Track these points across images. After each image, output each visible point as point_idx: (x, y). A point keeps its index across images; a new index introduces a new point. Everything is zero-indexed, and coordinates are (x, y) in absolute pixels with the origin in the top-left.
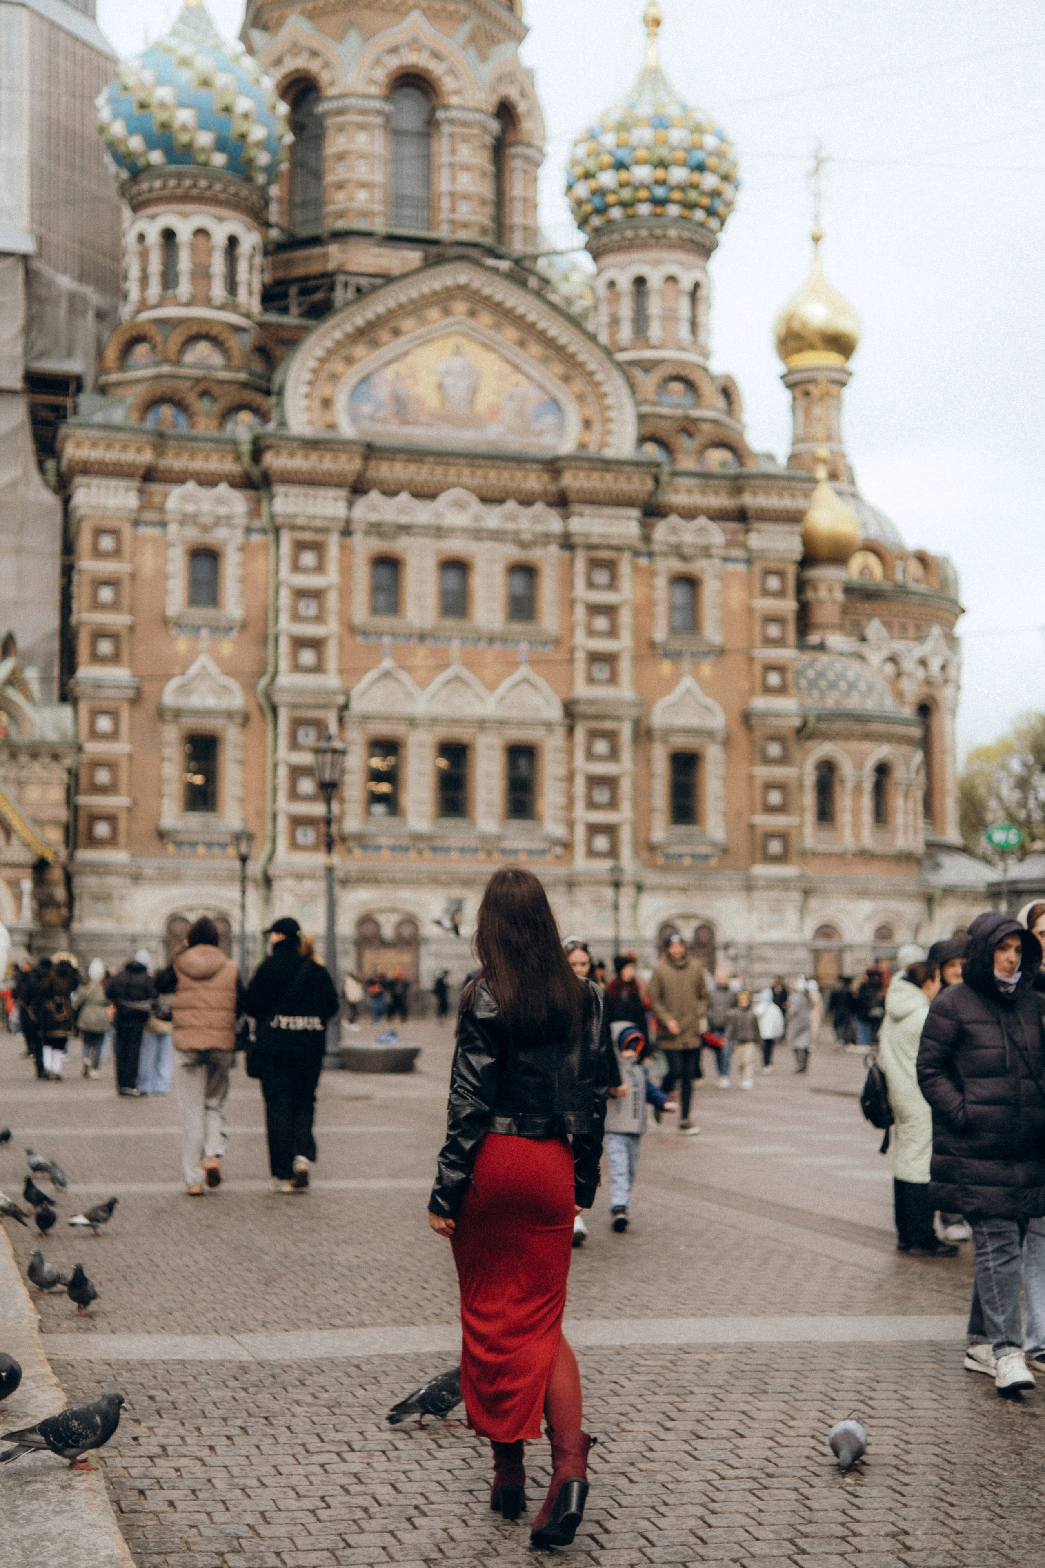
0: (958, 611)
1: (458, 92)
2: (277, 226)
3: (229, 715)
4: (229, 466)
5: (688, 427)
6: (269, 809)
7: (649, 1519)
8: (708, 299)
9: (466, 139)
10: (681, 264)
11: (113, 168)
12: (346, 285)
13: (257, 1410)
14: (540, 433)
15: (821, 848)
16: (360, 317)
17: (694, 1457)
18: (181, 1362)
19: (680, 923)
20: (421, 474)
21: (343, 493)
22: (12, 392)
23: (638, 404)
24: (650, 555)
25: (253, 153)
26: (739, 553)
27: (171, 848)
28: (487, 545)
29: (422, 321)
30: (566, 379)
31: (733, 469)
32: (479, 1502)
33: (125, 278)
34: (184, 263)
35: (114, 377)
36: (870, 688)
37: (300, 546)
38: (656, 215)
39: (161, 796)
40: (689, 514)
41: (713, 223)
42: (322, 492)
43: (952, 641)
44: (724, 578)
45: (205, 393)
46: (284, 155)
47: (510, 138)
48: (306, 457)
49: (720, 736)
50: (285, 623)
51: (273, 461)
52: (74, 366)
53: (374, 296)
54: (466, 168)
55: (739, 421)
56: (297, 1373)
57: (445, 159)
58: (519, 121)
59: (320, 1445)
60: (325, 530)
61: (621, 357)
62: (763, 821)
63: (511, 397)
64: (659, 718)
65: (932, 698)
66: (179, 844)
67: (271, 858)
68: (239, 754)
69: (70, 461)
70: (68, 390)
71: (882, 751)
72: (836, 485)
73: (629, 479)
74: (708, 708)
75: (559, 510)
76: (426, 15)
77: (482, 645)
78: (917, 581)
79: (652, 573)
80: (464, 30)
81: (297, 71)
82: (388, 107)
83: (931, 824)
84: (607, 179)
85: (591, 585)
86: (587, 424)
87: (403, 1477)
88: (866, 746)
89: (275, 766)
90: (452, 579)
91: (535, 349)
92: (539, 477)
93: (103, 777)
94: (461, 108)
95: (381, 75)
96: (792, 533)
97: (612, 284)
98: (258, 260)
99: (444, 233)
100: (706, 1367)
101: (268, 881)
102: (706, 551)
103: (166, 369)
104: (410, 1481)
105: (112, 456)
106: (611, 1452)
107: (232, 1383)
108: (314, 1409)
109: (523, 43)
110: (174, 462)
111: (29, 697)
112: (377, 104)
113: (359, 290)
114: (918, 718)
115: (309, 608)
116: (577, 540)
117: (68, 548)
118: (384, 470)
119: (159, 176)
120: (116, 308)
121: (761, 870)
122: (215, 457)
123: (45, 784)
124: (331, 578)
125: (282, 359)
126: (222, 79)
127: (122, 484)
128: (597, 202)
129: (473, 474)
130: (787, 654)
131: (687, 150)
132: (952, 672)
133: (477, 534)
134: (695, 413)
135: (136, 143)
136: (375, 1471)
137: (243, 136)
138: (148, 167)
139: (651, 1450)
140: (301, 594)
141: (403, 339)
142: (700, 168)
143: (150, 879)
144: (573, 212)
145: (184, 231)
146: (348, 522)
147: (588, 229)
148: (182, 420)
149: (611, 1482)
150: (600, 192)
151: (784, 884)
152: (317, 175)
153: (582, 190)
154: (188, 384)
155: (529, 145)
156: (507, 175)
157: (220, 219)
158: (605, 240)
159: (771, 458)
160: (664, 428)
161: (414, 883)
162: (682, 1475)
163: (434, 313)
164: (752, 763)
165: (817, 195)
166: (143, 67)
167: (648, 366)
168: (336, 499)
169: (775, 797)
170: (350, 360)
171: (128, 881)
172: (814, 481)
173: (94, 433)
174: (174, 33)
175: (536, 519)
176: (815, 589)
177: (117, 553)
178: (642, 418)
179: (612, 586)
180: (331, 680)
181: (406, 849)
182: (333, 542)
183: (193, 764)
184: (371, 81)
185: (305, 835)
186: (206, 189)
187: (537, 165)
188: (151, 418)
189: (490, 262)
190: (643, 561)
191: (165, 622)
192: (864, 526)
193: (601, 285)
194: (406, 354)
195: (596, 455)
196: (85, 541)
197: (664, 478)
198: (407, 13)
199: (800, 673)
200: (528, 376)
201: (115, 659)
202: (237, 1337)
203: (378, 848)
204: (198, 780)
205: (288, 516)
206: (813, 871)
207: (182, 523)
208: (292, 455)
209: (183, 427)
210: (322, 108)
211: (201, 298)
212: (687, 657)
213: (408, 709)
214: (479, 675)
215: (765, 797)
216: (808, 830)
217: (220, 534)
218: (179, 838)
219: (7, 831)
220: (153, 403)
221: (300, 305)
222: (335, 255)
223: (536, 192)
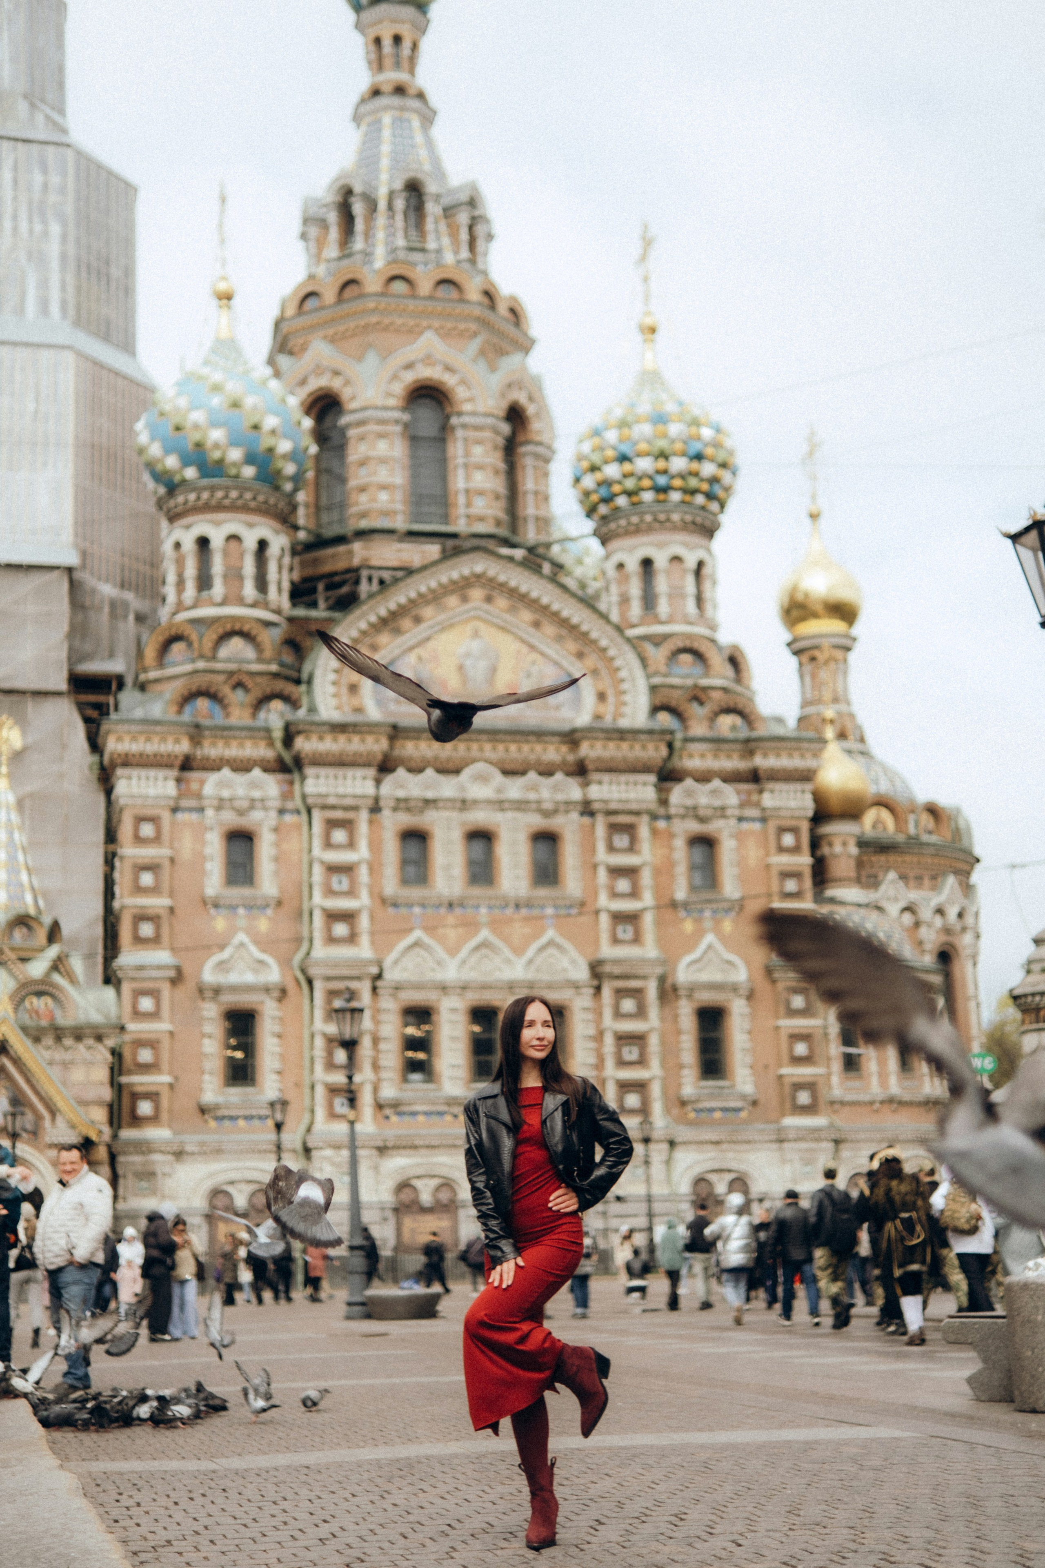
0: (972, 861)
1: (470, 400)
2: (305, 528)
3: (267, 990)
4: (262, 752)
5: (698, 696)
6: (306, 1080)
8: (712, 576)
9: (479, 442)
10: (686, 544)
11: (151, 484)
12: (370, 579)
14: (557, 707)
15: (849, 1097)
16: (383, 608)
19: (713, 1177)
21: (372, 772)
22: (58, 694)
23: (648, 676)
24: (668, 817)
25: (280, 464)
26: (753, 812)
27: (213, 1124)
28: (510, 815)
29: (442, 608)
30: (580, 655)
31: (744, 733)
33: (164, 582)
34: (218, 566)
35: (153, 675)
36: (889, 937)
37: (332, 824)
38: (659, 501)
39: (202, 1072)
40: (703, 778)
41: (714, 506)
42: (350, 772)
43: (968, 889)
44: (740, 837)
45: (239, 685)
46: (310, 464)
47: (521, 438)
48: (335, 740)
49: (744, 990)
50: (318, 898)
51: (303, 745)
52: (116, 666)
53: (396, 587)
54: (480, 467)
55: (748, 688)
57: (460, 460)
58: (529, 423)
60: (355, 808)
61: (631, 633)
62: (790, 1071)
63: (529, 674)
64: (683, 975)
65: (952, 946)
66: (220, 1119)
67: (309, 1128)
69: (112, 754)
70: (110, 688)
72: (846, 744)
73: (644, 747)
74: (729, 963)
75: (579, 779)
76: (439, 334)
77: (509, 911)
78: (929, 832)
79: (671, 836)
80: (474, 345)
81: (321, 389)
82: (406, 417)
84: (612, 471)
85: (611, 848)
86: (602, 697)
89: (312, 1036)
90: (478, 849)
91: (550, 629)
92: (558, 749)
93: (145, 1056)
94: (474, 414)
95: (399, 389)
96: (804, 791)
97: (621, 566)
98: (287, 560)
99: (460, 526)
101: (305, 1151)
102: (721, 812)
103: (201, 665)
105: (152, 747)
109: (530, 353)
110: (211, 750)
111: (73, 980)
112: (397, 414)
113: (382, 582)
114: (939, 967)
115: (340, 883)
116: (596, 806)
117: (111, 836)
118: (410, 749)
119: (194, 489)
120: (155, 611)
121: (791, 1121)
122: (248, 744)
123: (90, 1064)
124: (363, 852)
125: (312, 649)
126: (250, 401)
127: (161, 773)
128: (603, 492)
131: (686, 442)
132: (969, 920)
133: (500, 805)
134: (705, 682)
135: (172, 462)
137: (271, 450)
138: (184, 481)
140: (333, 869)
141: (423, 626)
142: (699, 457)
143: (193, 1154)
144: (581, 502)
145: (217, 538)
146: (377, 799)
147: (596, 517)
148: (217, 709)
150: (606, 483)
151: (814, 1134)
152: (341, 481)
153: (589, 482)
154: (222, 677)
155: (539, 443)
157: (251, 525)
158: (612, 526)
159: (780, 720)
160: (675, 698)
161: (450, 1147)
163: (452, 601)
164: (777, 1015)
165: (813, 478)
166: (179, 394)
167: (657, 640)
168: (364, 778)
169: (801, 1049)
170: (377, 647)
171: (170, 1158)
172: (823, 741)
173: (134, 728)
174: (206, 363)
175: (556, 788)
176: (830, 845)
177: (157, 839)
178: (654, 690)
179: (632, 849)
180: (364, 950)
181: (441, 1114)
182: (363, 818)
183: (233, 1042)
184: (389, 395)
185: (342, 1104)
186: (237, 499)
187: (547, 461)
188: (188, 709)
189: (505, 551)
190: (661, 824)
191: (204, 902)
192: (875, 782)
193: (610, 567)
194: (428, 639)
195: (611, 726)
196: (125, 830)
197: (678, 744)
198: (421, 333)
200: (542, 654)
201: (155, 941)
203: (414, 1114)
204: (239, 1055)
205: (320, 795)
206: (843, 1120)
207: (219, 808)
208: (321, 738)
209: (218, 718)
210: (344, 420)
211: (234, 598)
212: (707, 914)
213: (440, 976)
214: (506, 940)
215: (791, 1050)
216: (835, 1080)
217: (257, 815)
218: (220, 1113)
219: (53, 1112)
220: (189, 697)
221: (327, 599)
222: (359, 552)
223: (547, 486)
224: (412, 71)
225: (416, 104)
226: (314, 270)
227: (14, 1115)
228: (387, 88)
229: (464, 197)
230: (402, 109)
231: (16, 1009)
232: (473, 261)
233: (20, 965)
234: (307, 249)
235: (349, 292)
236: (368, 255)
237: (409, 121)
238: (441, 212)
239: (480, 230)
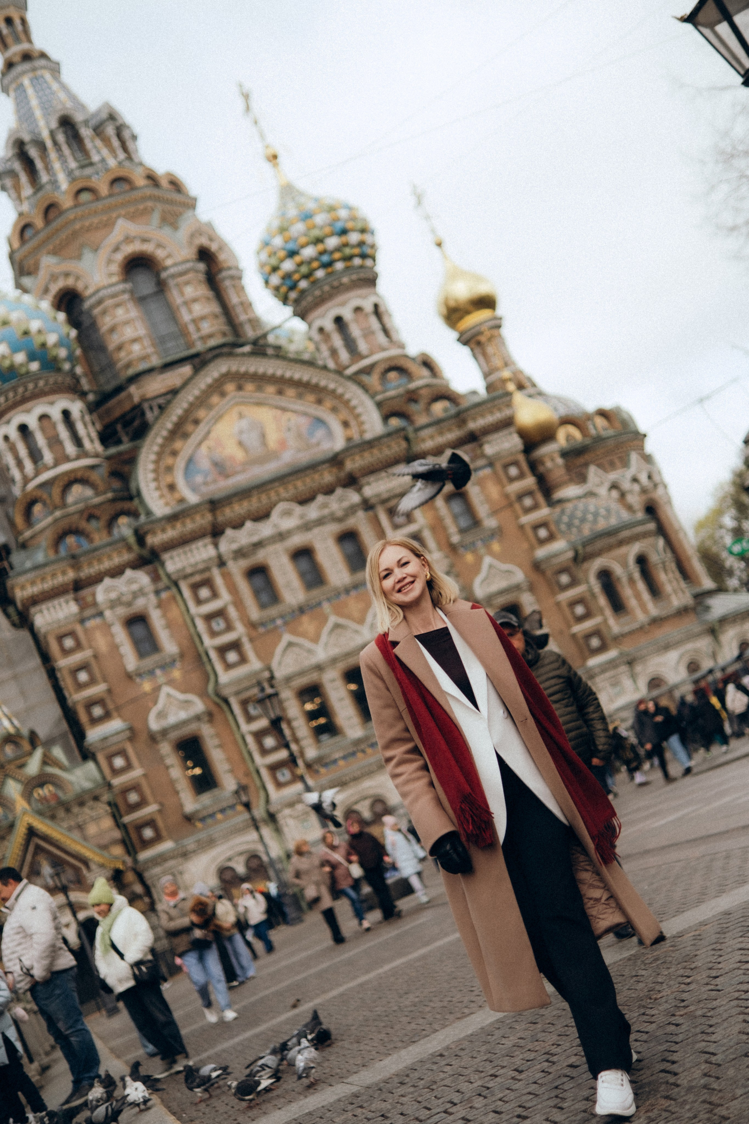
0: (641, 437)
1: (169, 256)
2: (91, 391)
3: (198, 718)
4: (127, 557)
5: (412, 397)
6: (252, 769)
7: (703, 1041)
8: (387, 311)
9: (187, 283)
10: (360, 297)
12: (151, 408)
13: (373, 1114)
14: (318, 444)
15: (627, 629)
16: (169, 422)
17: (719, 991)
18: (310, 1114)
20: (254, 504)
21: (208, 540)
23: (372, 396)
25: (54, 352)
26: (482, 462)
27: (199, 825)
28: (316, 531)
29: (210, 407)
30: (319, 402)
31: (453, 411)
32: (566, 1091)
33: (8, 469)
34: (41, 441)
35: (28, 534)
36: (608, 510)
37: (196, 587)
38: (329, 274)
39: (177, 793)
40: (438, 452)
41: (369, 262)
42: (193, 546)
43: (648, 459)
44: (480, 483)
45: (91, 517)
46: (75, 345)
47: (215, 269)
48: (173, 527)
49: (525, 586)
50: (208, 642)
51: (153, 540)
53: (171, 405)
54: (195, 300)
55: (442, 378)
56: (396, 1080)
57: (179, 302)
58: (216, 257)
59: (428, 1112)
60: (208, 569)
61: (349, 371)
62: (578, 629)
63: (289, 430)
64: (480, 591)
65: (652, 500)
66: (203, 819)
67: (267, 801)
68: (216, 741)
69: (22, 601)
71: (634, 549)
72: (525, 392)
73: (389, 446)
74: (508, 571)
75: (353, 487)
76: (127, 219)
77: (343, 597)
78: (605, 429)
80: (156, 217)
81: (61, 290)
82: (128, 286)
83: (691, 582)
84: (288, 266)
86: (346, 424)
87: (500, 1103)
88: (623, 550)
89: (243, 738)
90: (304, 563)
91: (291, 392)
92: (330, 472)
93: (133, 797)
94: (175, 265)
95: (115, 268)
96: (511, 434)
97: (321, 330)
98: (87, 418)
99: (199, 347)
100: (699, 937)
101: (272, 818)
103: (58, 514)
104: (507, 1102)
105: (48, 585)
106: (653, 1016)
107: (350, 1107)
108: (416, 1094)
109: (197, 209)
110: (87, 571)
111: (61, 767)
112: (121, 287)
113: (160, 407)
114: (648, 517)
115: (219, 625)
116: (373, 501)
117: (46, 658)
118: (228, 513)
120: (10, 491)
121: (593, 663)
122: (115, 555)
123: (96, 819)
124: (225, 597)
125: (130, 471)
126: (14, 316)
127: (62, 600)
128: (289, 283)
129: (286, 489)
130: (544, 512)
131: (330, 225)
132: (656, 478)
133: (307, 527)
134: (412, 386)
136: (477, 1109)
137: (44, 345)
139: (683, 1001)
140: (209, 618)
141: (202, 425)
142: (344, 232)
143: (194, 851)
144: (276, 296)
145: (32, 421)
146: (220, 557)
147: (290, 302)
148: (84, 541)
149: (662, 1033)
150: (287, 276)
151: (612, 664)
152: (102, 348)
153: (275, 280)
154: (76, 517)
155: (229, 268)
156: (223, 292)
157: (52, 403)
158: (304, 303)
159: (474, 393)
160: (396, 406)
161: (368, 774)
162: (715, 1003)
163: (215, 399)
164: (554, 594)
165: (427, 218)
167: (368, 370)
168: (205, 546)
169: (580, 610)
170: (174, 453)
171: (180, 859)
172: (509, 394)
173: (30, 576)
175: (341, 500)
176: (543, 463)
177: (79, 646)
178: (379, 405)
180: (255, 664)
181: (353, 754)
182: (216, 574)
183: (189, 763)
184: (111, 275)
185: (283, 775)
186: (34, 388)
187: (240, 278)
188: (62, 549)
189: (238, 351)
191: (129, 677)
192: (556, 409)
193: (314, 334)
194: (208, 433)
195: (360, 442)
196: (54, 648)
197: (411, 435)
198: (114, 224)
199: (558, 522)
200: (294, 411)
201: (107, 716)
202: (345, 1081)
203: (335, 761)
204: (198, 771)
205: (178, 571)
206: (628, 647)
207: (112, 608)
208: (164, 530)
209: (86, 545)
210: (87, 305)
211: (62, 458)
212: (479, 544)
213: (314, 660)
214: (349, 617)
215: (573, 613)
216: (612, 621)
217: (140, 603)
218: (201, 815)
219: (86, 862)
220: (60, 538)
221: (127, 434)
222: (135, 392)
223: (246, 296)
224: (29, 41)
225: (43, 62)
226: (20, 209)
227: (58, 874)
228: (17, 59)
229: (104, 115)
230: (34, 70)
231: (29, 802)
232: (129, 158)
233: (18, 771)
234: (9, 196)
235: (51, 215)
236: (54, 183)
237: (42, 77)
238: (92, 132)
239: (126, 134)
